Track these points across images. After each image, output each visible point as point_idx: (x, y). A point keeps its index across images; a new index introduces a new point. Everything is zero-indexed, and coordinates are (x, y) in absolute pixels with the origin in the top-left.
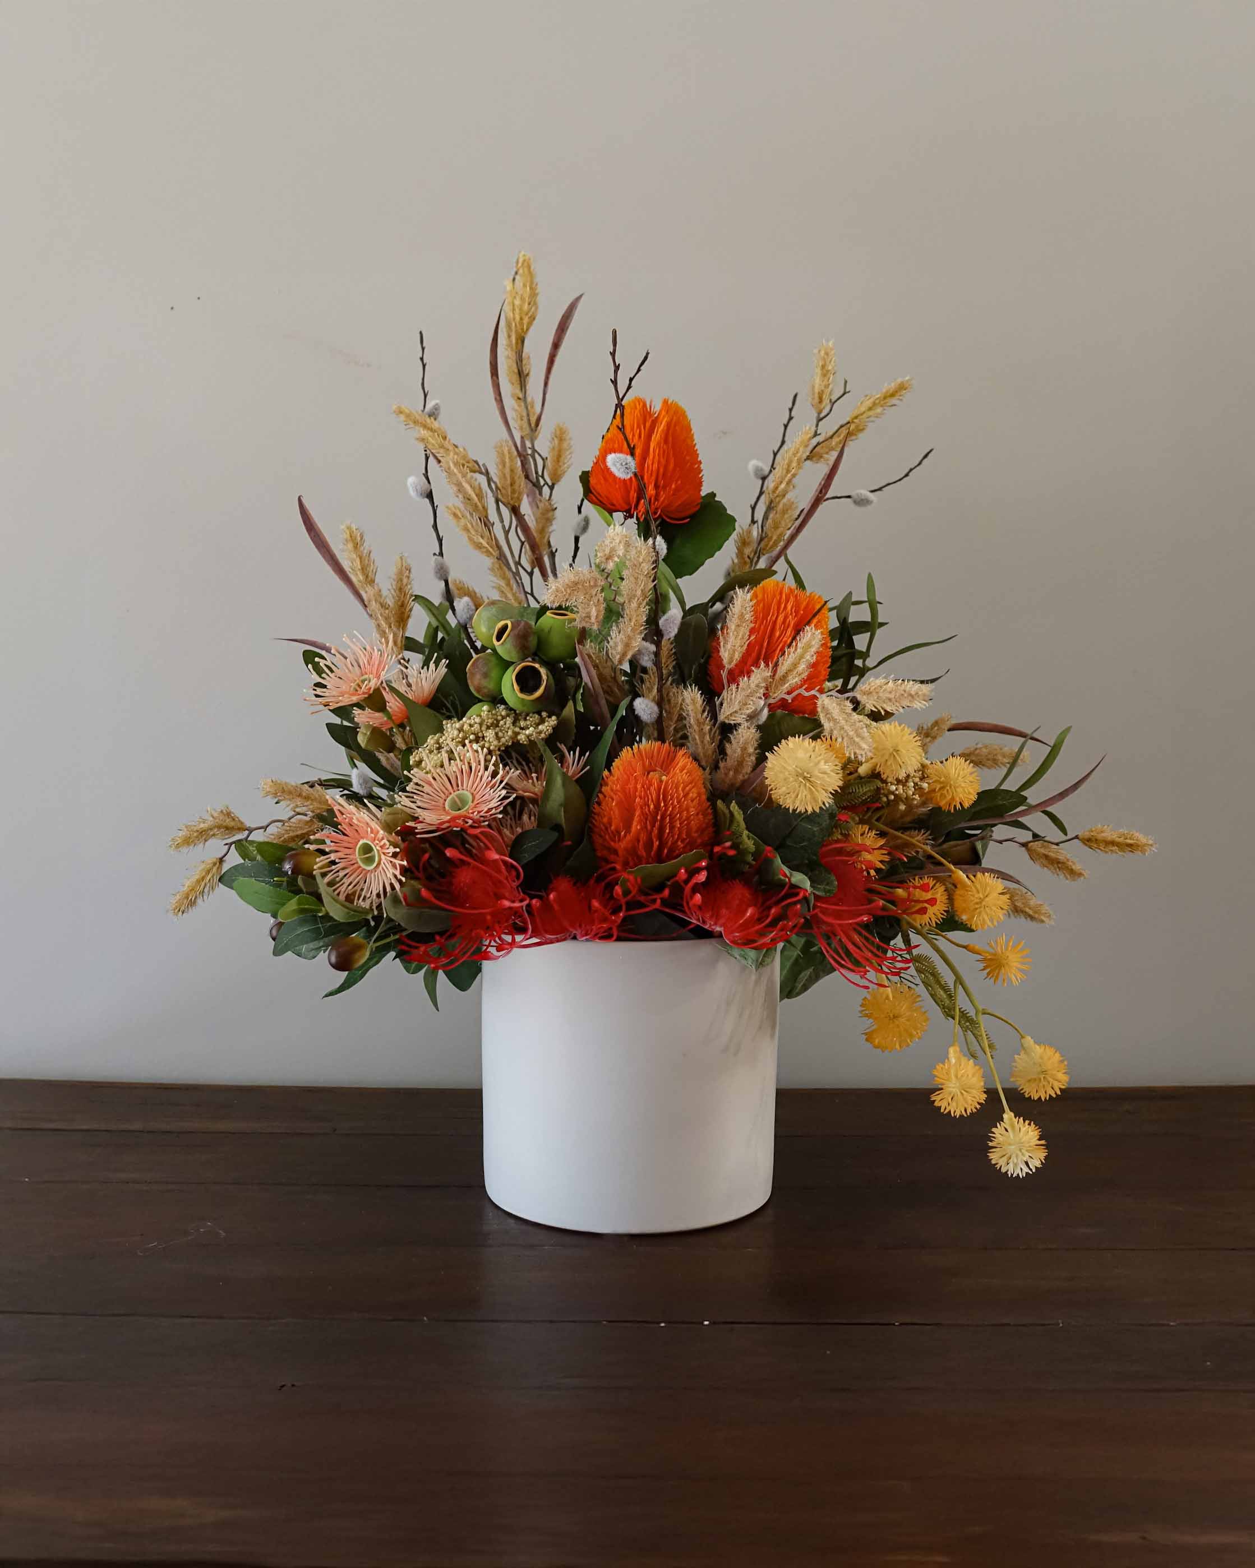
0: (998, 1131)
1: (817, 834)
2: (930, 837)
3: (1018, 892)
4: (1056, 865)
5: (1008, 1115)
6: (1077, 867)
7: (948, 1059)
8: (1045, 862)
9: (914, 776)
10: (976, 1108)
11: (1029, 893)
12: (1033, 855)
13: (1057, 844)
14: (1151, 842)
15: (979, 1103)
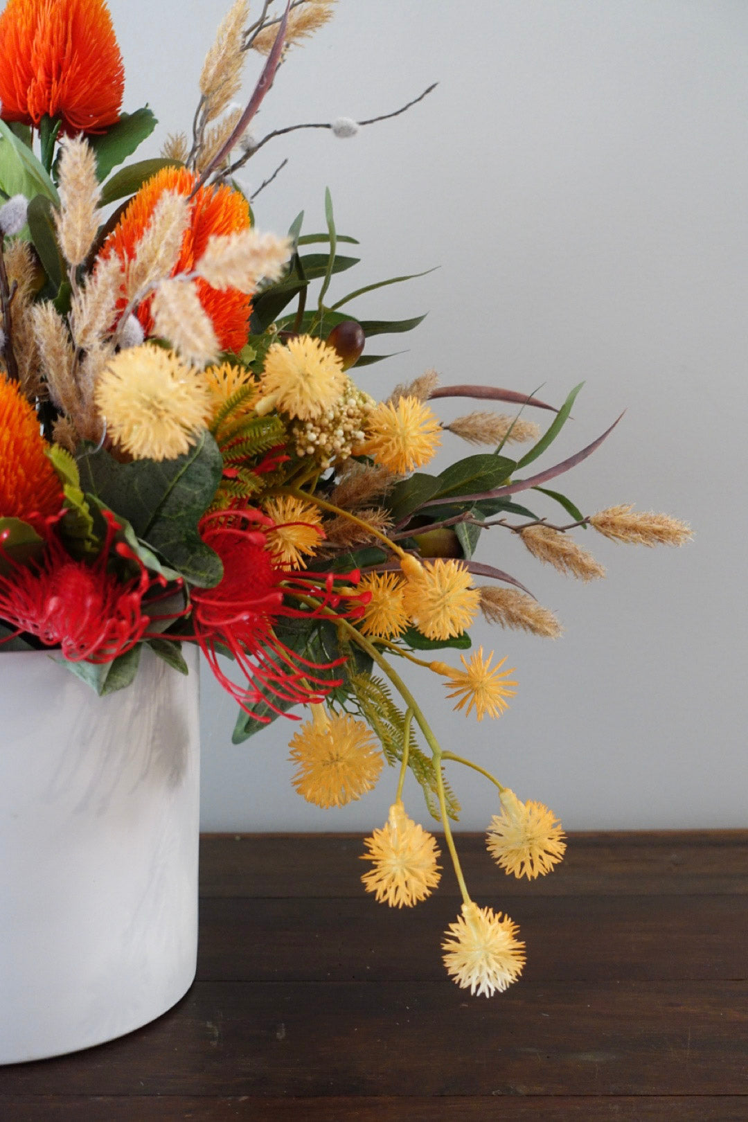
0: (456, 929)
1: (198, 499)
2: (390, 519)
3: (513, 594)
4: (562, 559)
5: (469, 907)
6: (589, 561)
7: (389, 823)
8: (546, 553)
9: (346, 422)
10: (425, 895)
11: (529, 596)
12: (531, 544)
13: (562, 530)
14: (686, 529)
15: (429, 888)
